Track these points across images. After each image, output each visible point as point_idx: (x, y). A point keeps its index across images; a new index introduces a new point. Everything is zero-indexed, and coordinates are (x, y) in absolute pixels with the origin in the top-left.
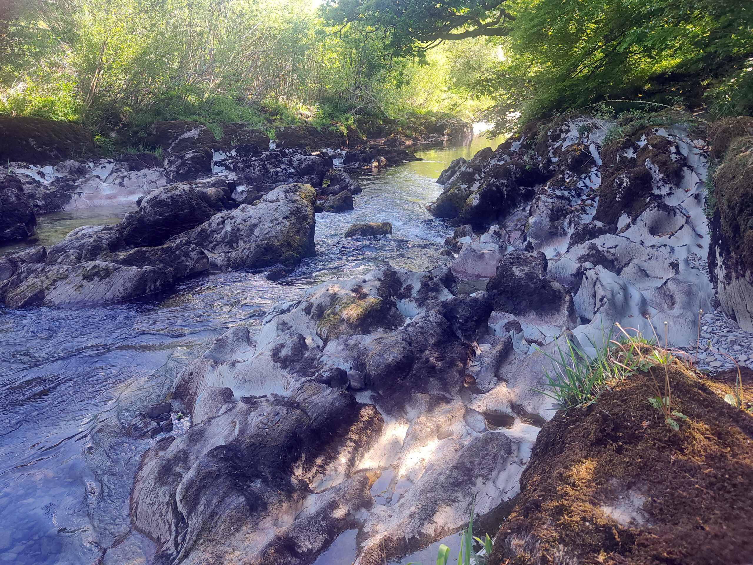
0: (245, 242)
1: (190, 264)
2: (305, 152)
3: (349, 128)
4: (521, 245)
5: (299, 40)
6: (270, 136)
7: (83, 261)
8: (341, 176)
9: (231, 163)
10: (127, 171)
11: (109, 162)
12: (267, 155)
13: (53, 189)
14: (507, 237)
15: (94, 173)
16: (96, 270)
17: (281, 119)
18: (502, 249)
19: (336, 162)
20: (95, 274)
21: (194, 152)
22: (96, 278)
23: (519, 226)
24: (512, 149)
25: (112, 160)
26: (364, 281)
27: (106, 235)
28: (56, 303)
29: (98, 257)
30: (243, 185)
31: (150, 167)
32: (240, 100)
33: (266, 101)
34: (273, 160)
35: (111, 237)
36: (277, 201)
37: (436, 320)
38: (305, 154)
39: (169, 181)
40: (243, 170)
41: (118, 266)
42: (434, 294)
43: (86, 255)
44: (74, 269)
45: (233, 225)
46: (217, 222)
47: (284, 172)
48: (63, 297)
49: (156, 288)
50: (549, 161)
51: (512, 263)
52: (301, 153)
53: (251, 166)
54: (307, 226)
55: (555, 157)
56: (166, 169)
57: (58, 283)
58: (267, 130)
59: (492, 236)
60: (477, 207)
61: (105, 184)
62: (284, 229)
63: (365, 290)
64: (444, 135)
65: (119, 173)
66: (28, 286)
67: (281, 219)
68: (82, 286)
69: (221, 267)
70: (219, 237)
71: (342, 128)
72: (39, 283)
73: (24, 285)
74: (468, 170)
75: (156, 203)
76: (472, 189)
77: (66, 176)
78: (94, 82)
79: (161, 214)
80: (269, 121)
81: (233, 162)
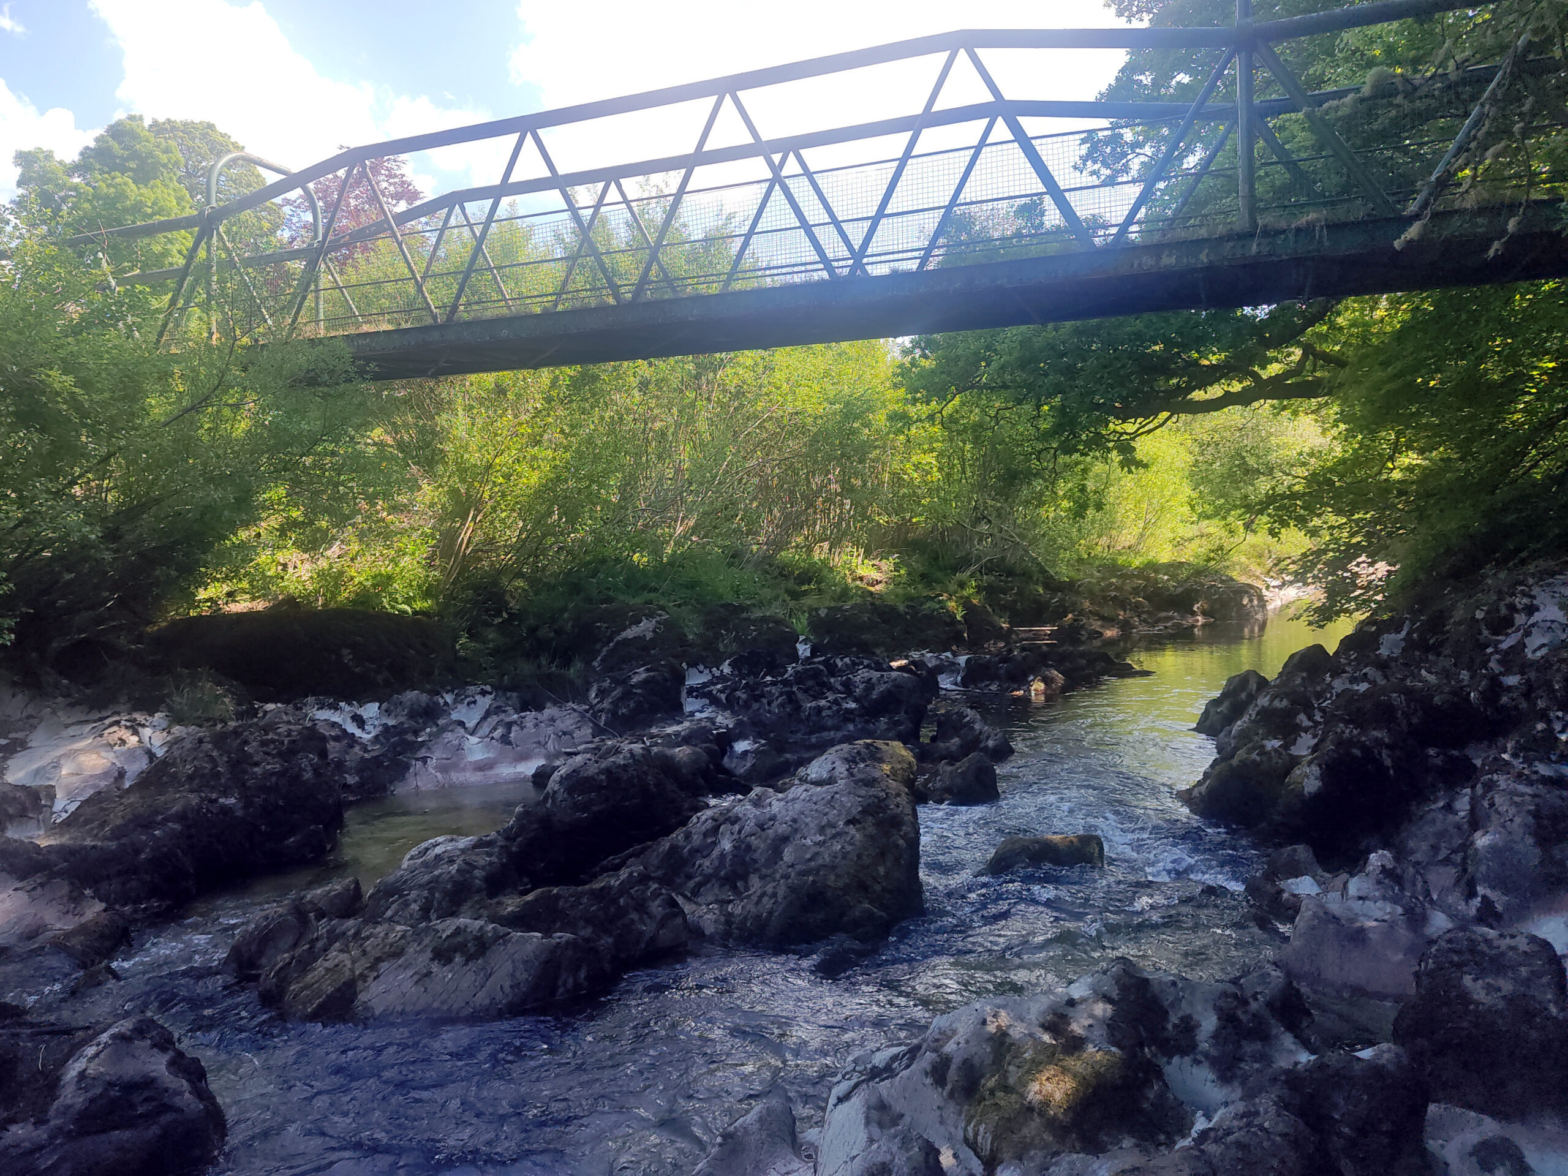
0: (762, 878)
1: (647, 928)
2: (877, 663)
3: (966, 603)
4: (1462, 906)
5: (854, 432)
6: (799, 627)
7: (433, 915)
8: (961, 715)
9: (721, 691)
10: (517, 712)
11: (484, 693)
12: (797, 672)
13: (376, 750)
14: (1419, 885)
15: (455, 716)
16: (459, 939)
17: (820, 590)
18: (1416, 919)
19: (945, 682)
20: (456, 949)
21: (647, 670)
22: (458, 959)
23: (1443, 854)
24: (1384, 652)
25: (488, 688)
26: (1071, 1003)
27: (482, 860)
28: (377, 1013)
29: (465, 907)
30: (746, 738)
31: (558, 703)
32: (735, 557)
33: (786, 555)
34: (810, 683)
35: (491, 864)
36: (831, 781)
37: (1281, 1128)
38: (879, 667)
39: (598, 731)
40: (747, 706)
41: (503, 930)
42: (1258, 1046)
43: (440, 903)
44: (418, 936)
45: (736, 836)
46: (703, 828)
47: (835, 708)
48: (391, 997)
49: (577, 986)
50: (1495, 683)
51: (1459, 966)
52: (868, 666)
53: (763, 696)
54: (901, 842)
55: (1508, 672)
56: (592, 707)
57: (384, 966)
58: (790, 616)
59: (1379, 882)
60: (1316, 797)
61: (474, 740)
62: (849, 848)
63: (1077, 1027)
64: (1194, 614)
65: (502, 716)
66: (327, 970)
67: (841, 823)
68: (429, 974)
69: (712, 936)
70: (707, 864)
71: (951, 604)
72: (348, 963)
73: (321, 966)
74: (1277, 704)
75: (576, 782)
76: (1295, 751)
77: (402, 723)
78: (464, 536)
79: (585, 807)
80: (795, 595)
81: (725, 688)
